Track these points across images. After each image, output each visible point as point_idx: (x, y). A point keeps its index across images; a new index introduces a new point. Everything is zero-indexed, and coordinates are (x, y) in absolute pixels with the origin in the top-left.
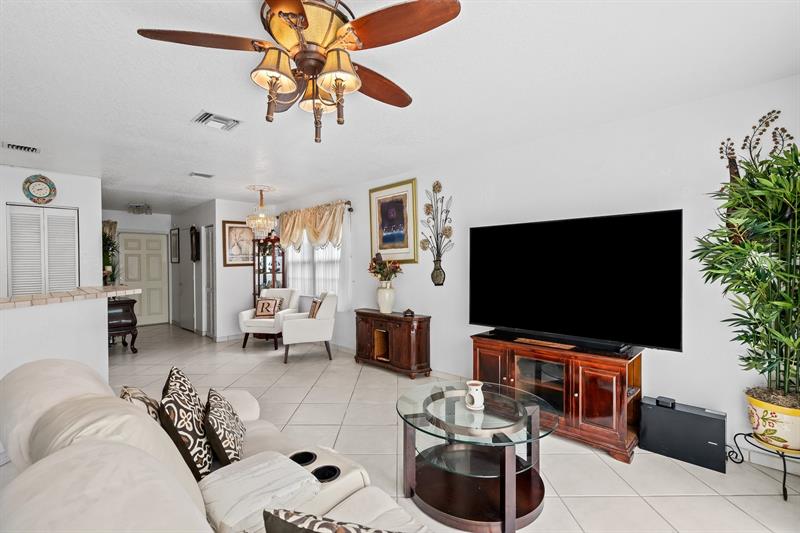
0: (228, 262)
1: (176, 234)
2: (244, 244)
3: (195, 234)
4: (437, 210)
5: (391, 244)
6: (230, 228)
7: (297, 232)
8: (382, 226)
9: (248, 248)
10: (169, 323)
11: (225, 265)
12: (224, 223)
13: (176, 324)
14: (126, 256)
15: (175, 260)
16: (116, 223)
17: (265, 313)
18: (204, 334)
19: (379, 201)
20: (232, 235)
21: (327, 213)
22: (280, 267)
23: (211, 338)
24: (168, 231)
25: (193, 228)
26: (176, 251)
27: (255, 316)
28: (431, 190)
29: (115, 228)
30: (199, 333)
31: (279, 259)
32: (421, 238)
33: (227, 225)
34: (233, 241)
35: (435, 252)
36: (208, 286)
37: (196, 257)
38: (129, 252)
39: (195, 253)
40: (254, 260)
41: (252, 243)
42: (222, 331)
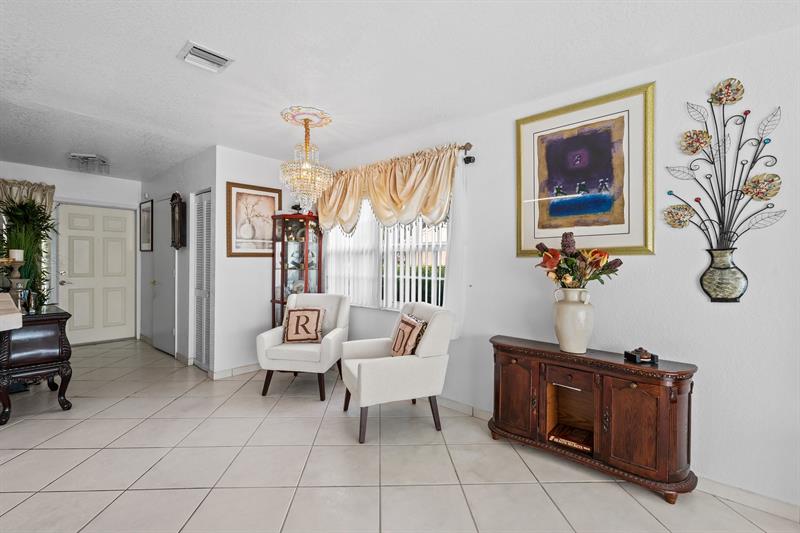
0: (234, 250)
1: (149, 209)
2: (258, 222)
3: (179, 205)
4: (723, 143)
5: (576, 218)
6: (239, 195)
7: (350, 204)
8: (548, 185)
9: (266, 229)
10: (135, 338)
11: (230, 254)
12: (230, 185)
13: (146, 341)
14: (71, 240)
15: (146, 246)
16: (53, 187)
17: (303, 335)
18: (191, 362)
19: (542, 139)
20: (242, 205)
21: (419, 167)
22: (315, 260)
23: (204, 371)
24: (137, 206)
25: (175, 196)
26: (148, 232)
27: (285, 339)
28: (702, 100)
29: (52, 195)
30: (182, 359)
31: (313, 247)
32: (664, 203)
33: (235, 190)
34: (243, 216)
35: (714, 232)
36: (199, 287)
37: (180, 241)
38: (73, 233)
39: (178, 236)
40: (274, 248)
41: (271, 222)
42: (224, 361)
